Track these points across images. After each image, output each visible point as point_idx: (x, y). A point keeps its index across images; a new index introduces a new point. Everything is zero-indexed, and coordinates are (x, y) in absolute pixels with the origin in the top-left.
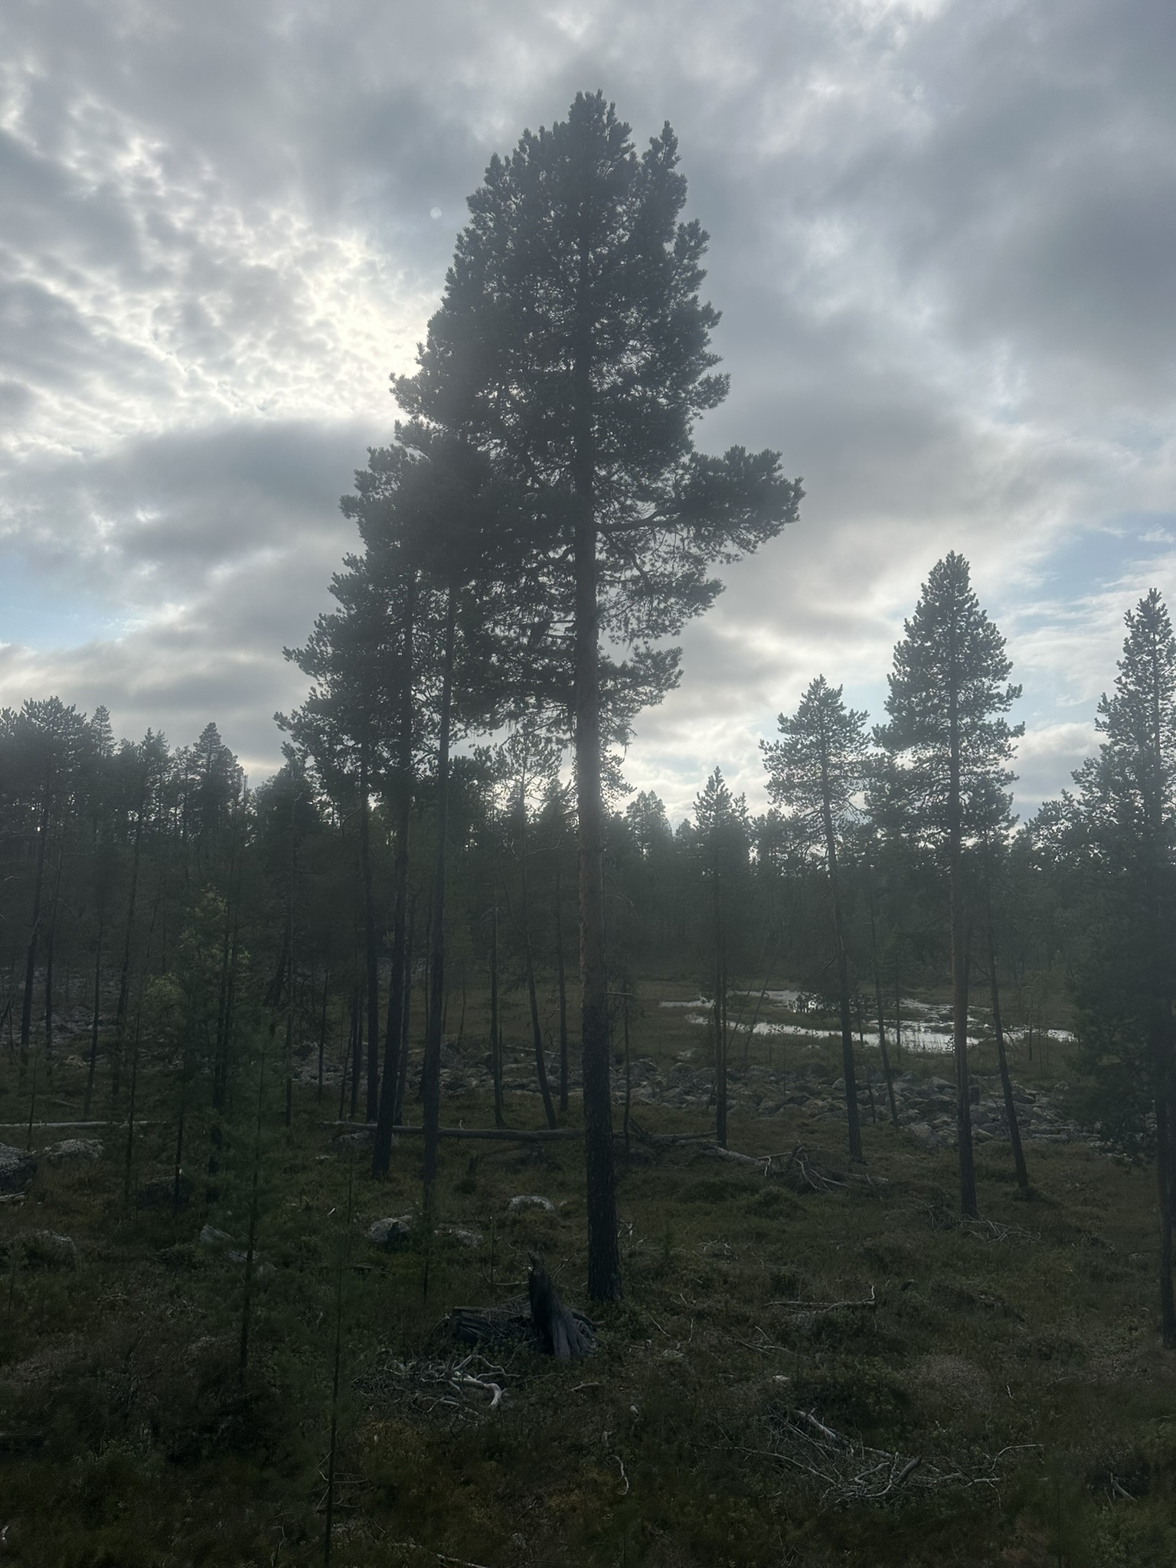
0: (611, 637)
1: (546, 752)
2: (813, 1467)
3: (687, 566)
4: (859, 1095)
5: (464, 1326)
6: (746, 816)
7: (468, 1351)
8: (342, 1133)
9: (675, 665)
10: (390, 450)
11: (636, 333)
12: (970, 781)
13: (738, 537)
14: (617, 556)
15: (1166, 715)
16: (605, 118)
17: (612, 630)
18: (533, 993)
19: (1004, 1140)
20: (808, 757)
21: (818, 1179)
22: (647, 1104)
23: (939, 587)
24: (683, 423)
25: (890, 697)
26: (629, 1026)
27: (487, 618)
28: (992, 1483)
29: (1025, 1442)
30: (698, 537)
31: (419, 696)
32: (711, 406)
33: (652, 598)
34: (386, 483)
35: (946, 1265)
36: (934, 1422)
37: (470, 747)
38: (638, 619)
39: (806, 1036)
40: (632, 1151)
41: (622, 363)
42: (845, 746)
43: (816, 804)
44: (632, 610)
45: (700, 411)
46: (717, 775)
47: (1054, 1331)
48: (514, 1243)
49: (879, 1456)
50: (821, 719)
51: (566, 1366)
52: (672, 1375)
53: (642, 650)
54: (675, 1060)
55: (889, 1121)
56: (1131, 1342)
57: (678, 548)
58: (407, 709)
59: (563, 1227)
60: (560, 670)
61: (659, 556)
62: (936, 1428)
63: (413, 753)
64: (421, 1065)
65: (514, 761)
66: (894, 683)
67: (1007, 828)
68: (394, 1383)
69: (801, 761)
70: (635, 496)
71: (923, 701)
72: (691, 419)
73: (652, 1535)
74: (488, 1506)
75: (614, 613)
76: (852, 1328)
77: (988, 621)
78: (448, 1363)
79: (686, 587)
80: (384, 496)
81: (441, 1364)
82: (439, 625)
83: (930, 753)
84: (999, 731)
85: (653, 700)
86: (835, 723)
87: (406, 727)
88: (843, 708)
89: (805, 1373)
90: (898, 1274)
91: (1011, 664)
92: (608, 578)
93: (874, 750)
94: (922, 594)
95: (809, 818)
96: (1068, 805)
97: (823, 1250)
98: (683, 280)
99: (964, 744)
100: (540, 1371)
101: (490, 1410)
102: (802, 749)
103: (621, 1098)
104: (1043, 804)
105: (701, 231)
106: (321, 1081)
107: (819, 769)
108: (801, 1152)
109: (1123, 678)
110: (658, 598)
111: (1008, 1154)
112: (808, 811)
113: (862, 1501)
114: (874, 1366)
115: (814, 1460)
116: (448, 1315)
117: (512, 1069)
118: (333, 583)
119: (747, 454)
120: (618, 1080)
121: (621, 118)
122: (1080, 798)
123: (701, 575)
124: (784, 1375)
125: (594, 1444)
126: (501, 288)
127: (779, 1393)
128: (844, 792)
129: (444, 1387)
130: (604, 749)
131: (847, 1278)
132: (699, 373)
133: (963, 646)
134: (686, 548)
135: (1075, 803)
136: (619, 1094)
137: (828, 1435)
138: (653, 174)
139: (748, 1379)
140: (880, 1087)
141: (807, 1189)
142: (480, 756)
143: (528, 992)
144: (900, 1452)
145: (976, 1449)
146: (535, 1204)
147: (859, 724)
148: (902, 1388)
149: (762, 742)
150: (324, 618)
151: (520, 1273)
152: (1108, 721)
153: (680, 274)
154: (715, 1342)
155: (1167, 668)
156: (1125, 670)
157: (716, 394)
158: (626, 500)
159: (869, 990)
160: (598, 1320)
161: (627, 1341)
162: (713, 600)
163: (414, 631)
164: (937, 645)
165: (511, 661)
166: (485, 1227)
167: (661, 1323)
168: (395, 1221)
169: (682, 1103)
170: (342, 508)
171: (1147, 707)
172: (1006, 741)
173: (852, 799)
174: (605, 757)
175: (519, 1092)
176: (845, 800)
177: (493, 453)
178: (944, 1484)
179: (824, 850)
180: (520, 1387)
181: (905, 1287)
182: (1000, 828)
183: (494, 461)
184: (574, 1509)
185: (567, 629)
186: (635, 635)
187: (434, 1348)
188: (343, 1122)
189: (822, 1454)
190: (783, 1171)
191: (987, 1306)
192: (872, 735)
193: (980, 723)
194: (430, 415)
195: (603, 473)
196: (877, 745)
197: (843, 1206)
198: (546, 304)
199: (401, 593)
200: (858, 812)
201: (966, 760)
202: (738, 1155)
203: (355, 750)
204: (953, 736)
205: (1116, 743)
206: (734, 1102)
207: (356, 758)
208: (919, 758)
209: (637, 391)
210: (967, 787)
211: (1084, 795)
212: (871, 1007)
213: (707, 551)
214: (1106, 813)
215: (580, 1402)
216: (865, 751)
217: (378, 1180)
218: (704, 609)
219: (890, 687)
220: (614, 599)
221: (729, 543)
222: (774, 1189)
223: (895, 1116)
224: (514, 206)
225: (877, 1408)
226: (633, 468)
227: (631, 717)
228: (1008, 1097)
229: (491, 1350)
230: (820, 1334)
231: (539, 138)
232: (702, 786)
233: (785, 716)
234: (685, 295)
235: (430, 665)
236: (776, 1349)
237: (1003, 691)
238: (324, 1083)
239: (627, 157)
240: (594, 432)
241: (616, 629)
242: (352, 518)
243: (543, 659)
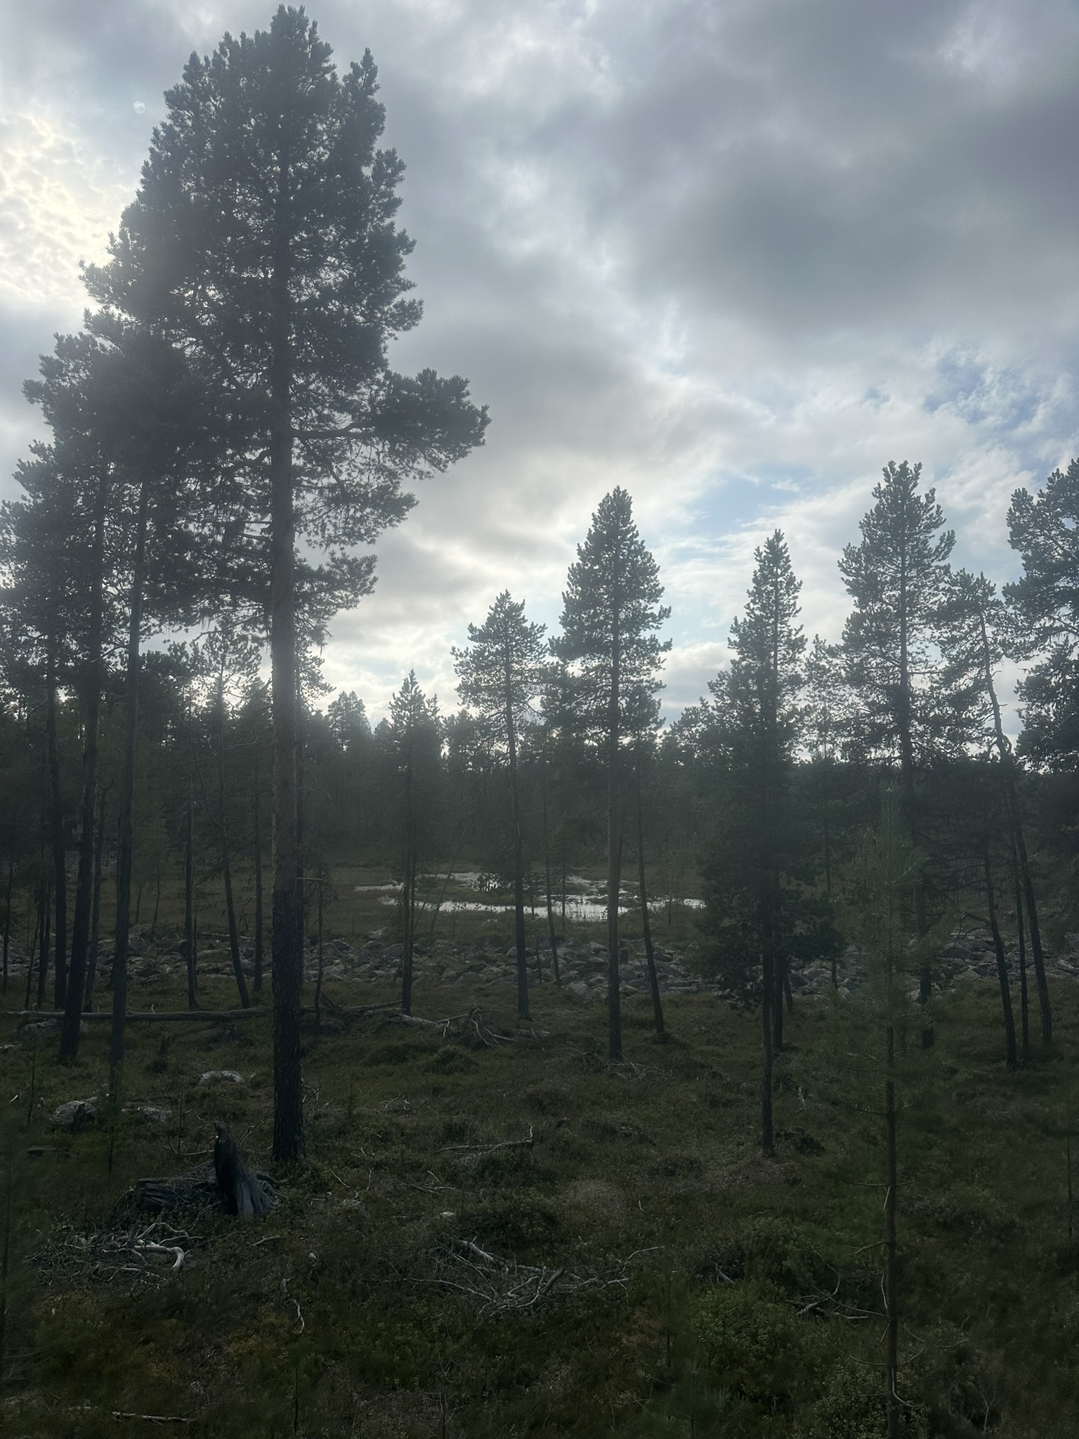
0: (307, 541)
1: (246, 651)
2: (472, 1288)
3: (382, 479)
4: (529, 960)
5: (148, 1196)
6: (437, 716)
7: (152, 1220)
8: (27, 1023)
9: (370, 571)
10: (79, 337)
11: (334, 250)
12: (627, 688)
13: (430, 455)
14: (314, 463)
15: (783, 637)
16: (307, 34)
17: (309, 534)
18: (228, 883)
19: (646, 994)
20: (494, 663)
21: (491, 1037)
22: (339, 980)
23: (607, 517)
24: (379, 341)
25: (563, 612)
26: (323, 909)
27: (180, 514)
28: (622, 1282)
29: (650, 1246)
30: (392, 451)
31: (110, 589)
32: (405, 329)
33: (348, 507)
34: (73, 371)
35: (594, 1103)
36: (577, 1237)
37: (165, 642)
38: (335, 525)
39: (485, 912)
40: (322, 1023)
41: (321, 278)
42: (526, 655)
43: (500, 706)
44: (328, 517)
45: (395, 332)
46: (411, 677)
47: (679, 1151)
48: (203, 1115)
49: (529, 1271)
50: (506, 630)
51: (249, 1224)
52: (349, 1221)
53: (338, 555)
54: (367, 938)
55: (553, 982)
56: (738, 1156)
57: (374, 460)
58: (97, 601)
59: (252, 1097)
60: (256, 570)
61: (356, 467)
62: (579, 1242)
63: (104, 646)
64: (113, 954)
65: (212, 658)
66: (568, 601)
67: (655, 729)
68: (74, 1257)
69: (488, 666)
70: (332, 407)
71: (591, 617)
72: (386, 338)
73: (324, 1365)
74: (167, 1361)
75: (311, 518)
76: (512, 1165)
77: (645, 550)
78: (131, 1232)
79: (382, 499)
80: (72, 383)
81: (124, 1234)
82: (133, 518)
83: (595, 663)
84: (651, 645)
85: (348, 604)
86: (517, 634)
87: (96, 620)
88: (525, 621)
89: (469, 1208)
90: (554, 1115)
91: (663, 588)
92: (305, 484)
93: (551, 660)
94: (592, 522)
95: (493, 718)
96: (705, 710)
97: (492, 1098)
98: (380, 205)
99: (624, 656)
100: (224, 1231)
101: (172, 1271)
102: (488, 656)
103: (314, 976)
104: (686, 709)
105: (398, 160)
106: (5, 973)
107: (503, 674)
108: (476, 1013)
109: (751, 605)
110: (355, 507)
111: (649, 1006)
112: (493, 712)
113: (513, 1311)
114: (529, 1195)
115: (474, 1282)
116: (133, 1187)
117: (207, 956)
118: (19, 470)
119: (438, 378)
120: (312, 960)
121: (323, 38)
122: (714, 704)
123: (396, 488)
124: (451, 1211)
125: (273, 1291)
126: (198, 188)
127: (446, 1227)
128: (524, 696)
129: (127, 1256)
130: (305, 650)
131: (511, 1121)
132: (395, 296)
133: (625, 571)
134: (381, 462)
135: (710, 709)
136: (312, 972)
137: (487, 1259)
138: (353, 98)
139: (419, 1218)
140: (547, 953)
141: (480, 1046)
142: (175, 651)
143: (223, 882)
144: (547, 1266)
145: (610, 1256)
146: (226, 1078)
147: (538, 635)
148: (552, 1211)
149: (454, 649)
150: (8, 506)
151: (208, 1143)
152: (738, 640)
153: (377, 199)
154: (390, 1188)
155: (785, 598)
156: (752, 598)
157: (410, 318)
158: (323, 410)
159: (540, 869)
160: (282, 1179)
161: (308, 1195)
162: (406, 513)
163: (106, 524)
164: (604, 568)
165: (205, 558)
166: (174, 1102)
167: (341, 1176)
168: (81, 1103)
169: (372, 977)
170: (25, 392)
171: (769, 630)
172: (657, 654)
173: (531, 703)
174: (305, 657)
175: (213, 976)
176: (525, 703)
177: (188, 351)
178: (583, 1289)
179: (506, 747)
180: (203, 1247)
181: (559, 1125)
182: (650, 729)
183: (190, 359)
184: (251, 1353)
185: (263, 530)
186: (332, 541)
187: (117, 1220)
188: (28, 1012)
189: (481, 1276)
190: (460, 1031)
191: (626, 1135)
192: (549, 646)
193: (637, 638)
194: (122, 306)
195: (301, 381)
196: (552, 654)
197: (511, 1058)
198: (246, 211)
199: (92, 483)
200: (536, 714)
201: (625, 670)
202: (420, 1020)
203: (40, 642)
204: (615, 649)
205: (743, 659)
206: (420, 973)
207: (42, 650)
208: (586, 667)
209: (334, 305)
210: (625, 693)
211: (717, 702)
212: (542, 883)
213: (401, 466)
214: (733, 717)
215: (261, 1254)
216: (542, 660)
217: (65, 1065)
218: (398, 521)
219: (564, 604)
220: (311, 504)
221: (422, 460)
222: (451, 1048)
223: (558, 978)
224: (213, 108)
225: (530, 1230)
226: (330, 380)
227: (327, 619)
228: (650, 957)
229: (175, 1216)
230: (484, 1172)
231: (240, 43)
232: (397, 688)
233: (474, 626)
234: (381, 219)
235: (121, 559)
236: (445, 1189)
237: (656, 612)
238: (10, 974)
239: (328, 77)
240: (291, 340)
241: (313, 534)
242: (35, 403)
243: (238, 558)
